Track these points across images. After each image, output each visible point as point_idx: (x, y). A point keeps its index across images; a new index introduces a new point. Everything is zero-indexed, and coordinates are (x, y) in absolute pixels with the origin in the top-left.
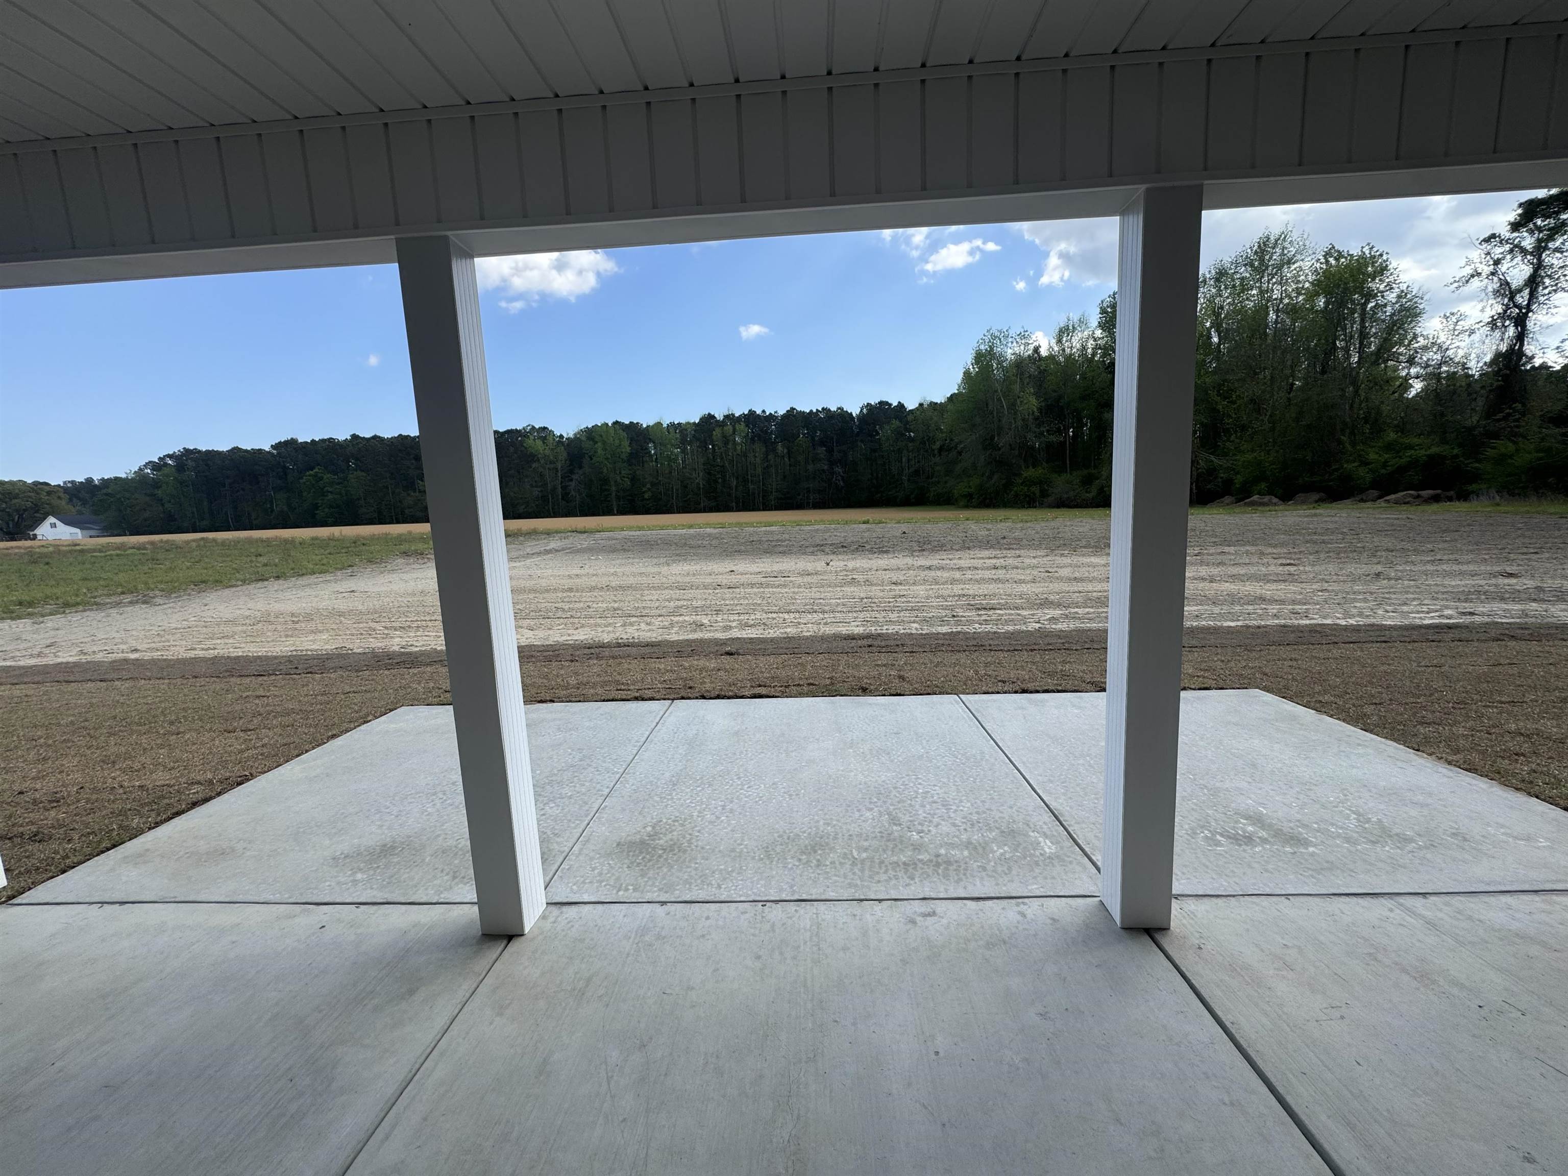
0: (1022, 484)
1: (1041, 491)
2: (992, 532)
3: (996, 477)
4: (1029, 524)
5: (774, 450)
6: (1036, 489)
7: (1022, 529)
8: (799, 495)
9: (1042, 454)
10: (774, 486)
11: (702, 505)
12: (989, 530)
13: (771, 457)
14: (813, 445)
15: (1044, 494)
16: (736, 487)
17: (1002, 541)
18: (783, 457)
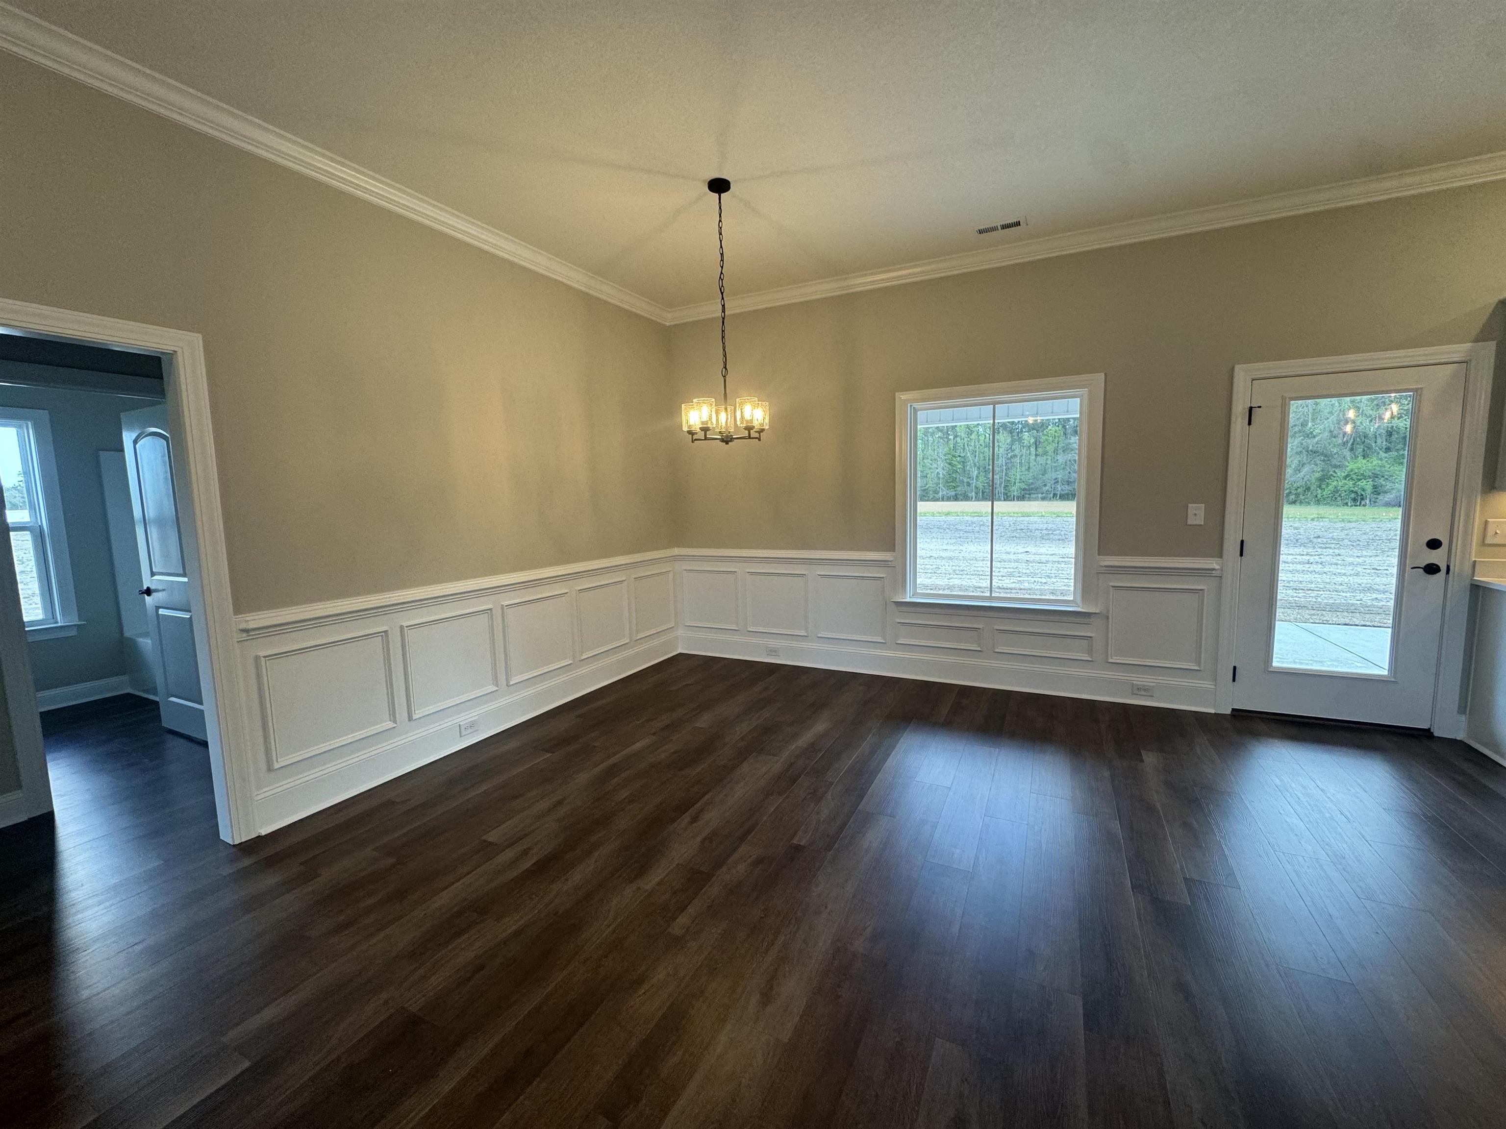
0: (1345, 478)
1: (1375, 487)
2: (1302, 531)
3: (1306, 469)
4: (1353, 525)
5: (1020, 440)
6: (1368, 485)
7: (1343, 529)
8: (1045, 485)
9: (1379, 441)
10: (1018, 477)
11: (940, 494)
12: (1296, 528)
13: (1016, 446)
14: (1065, 434)
15: (1377, 490)
16: (977, 477)
17: (1315, 540)
18: (1029, 447)
